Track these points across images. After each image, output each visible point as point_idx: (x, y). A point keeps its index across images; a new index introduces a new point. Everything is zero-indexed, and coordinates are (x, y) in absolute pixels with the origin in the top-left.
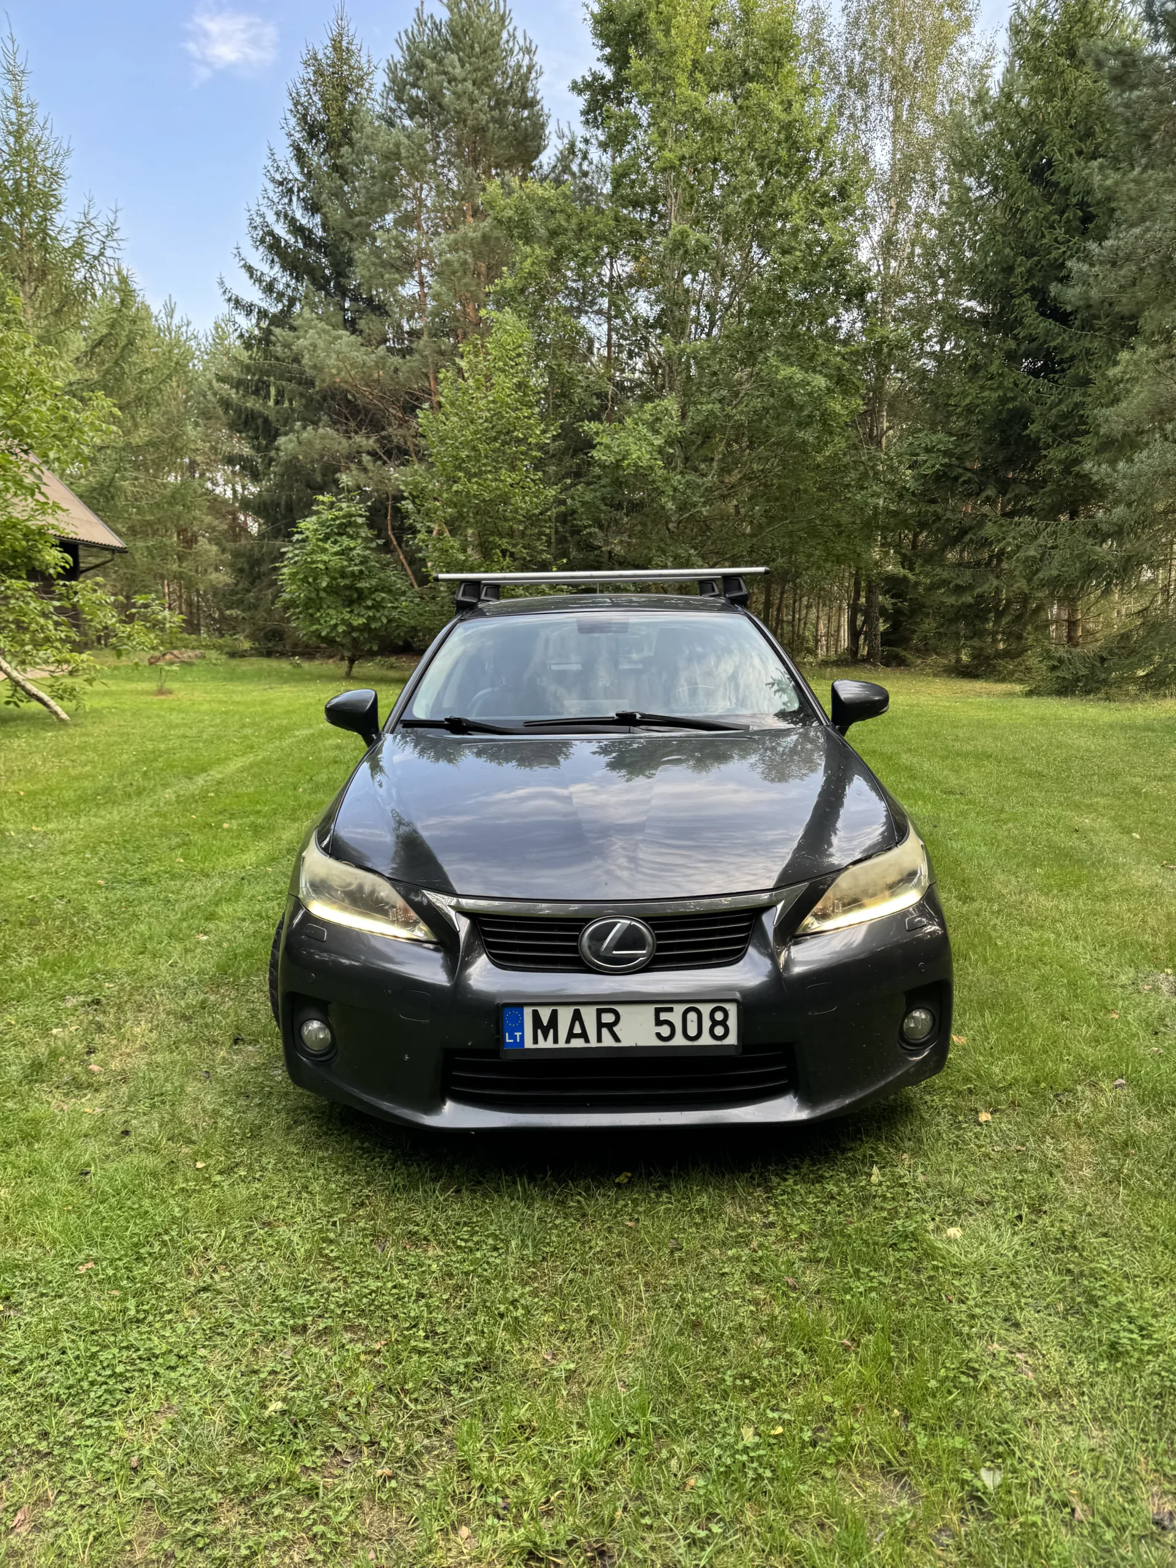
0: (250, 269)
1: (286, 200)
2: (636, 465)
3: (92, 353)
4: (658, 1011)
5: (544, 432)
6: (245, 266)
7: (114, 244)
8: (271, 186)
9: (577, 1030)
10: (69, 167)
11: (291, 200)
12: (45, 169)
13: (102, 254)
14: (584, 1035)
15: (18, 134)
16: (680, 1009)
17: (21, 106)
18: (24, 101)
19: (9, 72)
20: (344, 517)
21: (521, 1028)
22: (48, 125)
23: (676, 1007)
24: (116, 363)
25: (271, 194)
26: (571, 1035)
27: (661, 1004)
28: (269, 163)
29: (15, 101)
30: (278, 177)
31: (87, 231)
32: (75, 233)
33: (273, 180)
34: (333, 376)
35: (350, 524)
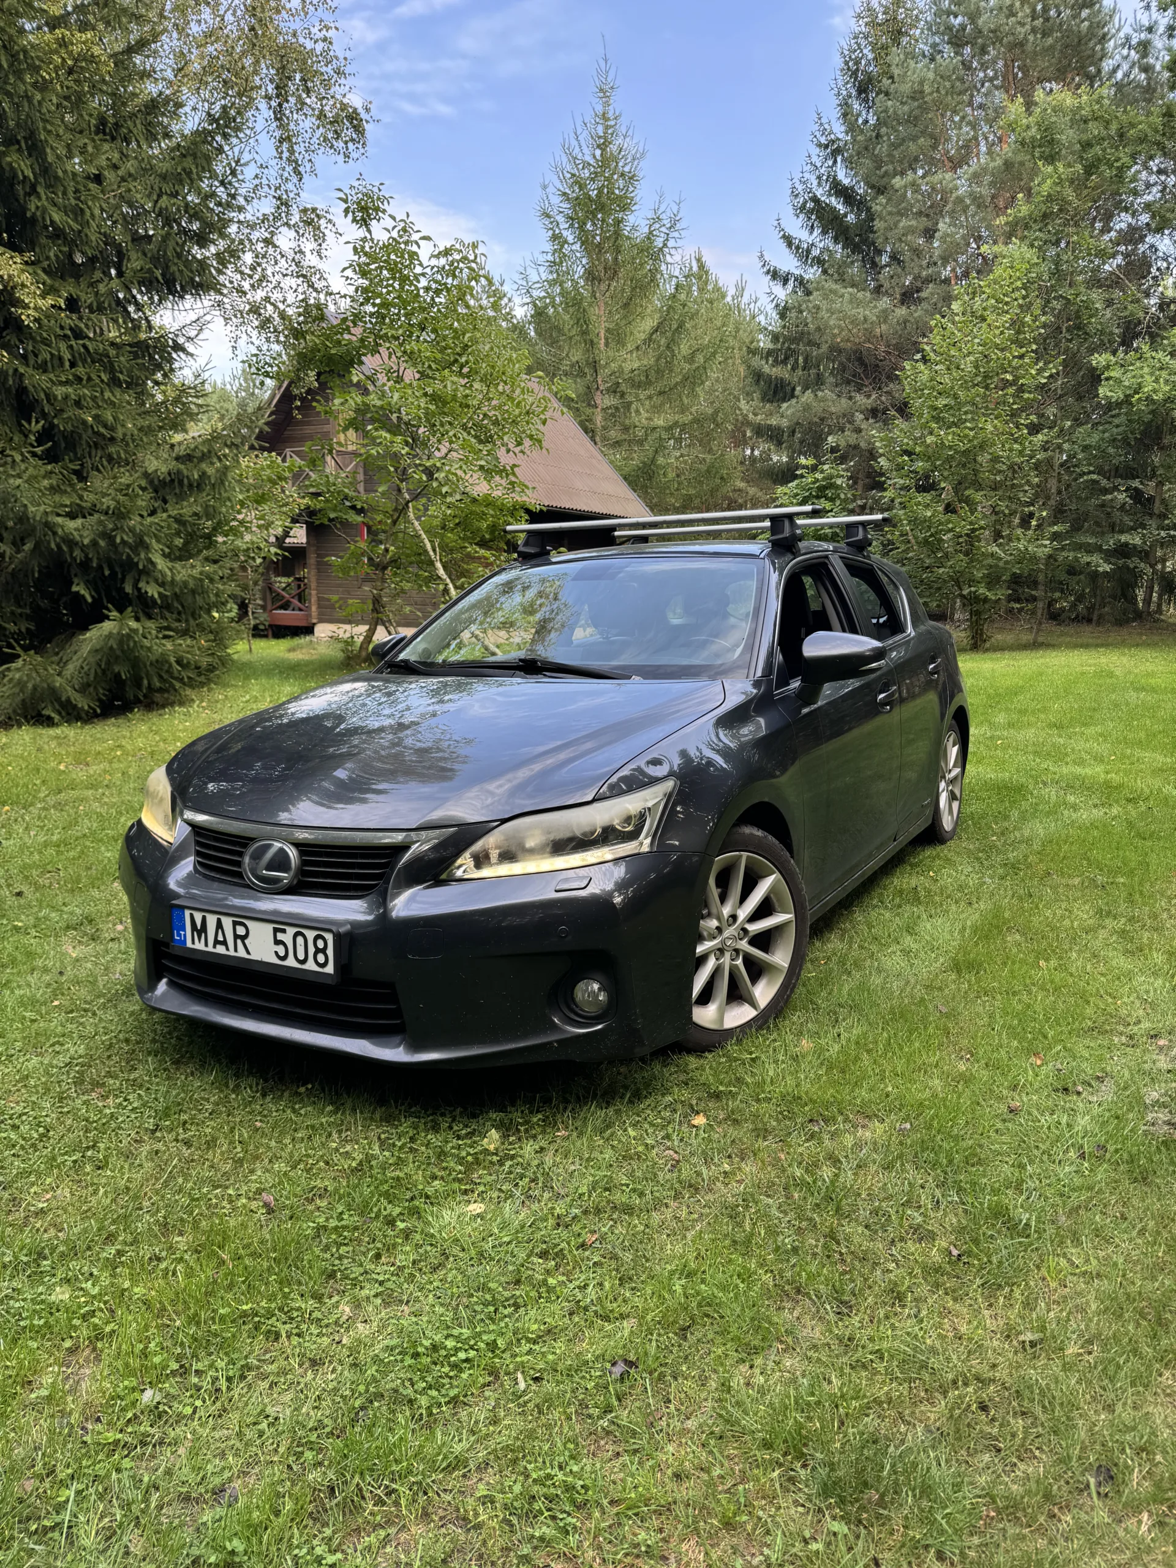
0: (788, 240)
1: (830, 163)
2: (1148, 398)
3: (650, 339)
4: (276, 930)
5: (1040, 371)
6: (784, 236)
7: (676, 234)
8: (815, 151)
9: (220, 938)
10: (644, 169)
11: (835, 162)
12: (622, 175)
13: (665, 245)
14: (224, 943)
15: (603, 147)
16: (291, 931)
17: (608, 119)
18: (610, 115)
19: (601, 90)
20: (824, 479)
21: (184, 930)
22: (630, 133)
23: (287, 928)
24: (668, 347)
25: (814, 159)
26: (216, 942)
27: (279, 922)
28: (816, 127)
29: (605, 117)
30: (823, 140)
31: (657, 226)
32: (646, 230)
33: (820, 145)
34: (835, 336)
35: (832, 486)
